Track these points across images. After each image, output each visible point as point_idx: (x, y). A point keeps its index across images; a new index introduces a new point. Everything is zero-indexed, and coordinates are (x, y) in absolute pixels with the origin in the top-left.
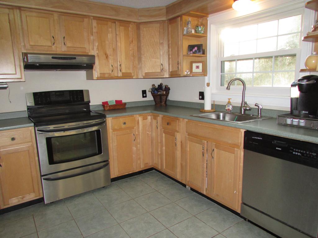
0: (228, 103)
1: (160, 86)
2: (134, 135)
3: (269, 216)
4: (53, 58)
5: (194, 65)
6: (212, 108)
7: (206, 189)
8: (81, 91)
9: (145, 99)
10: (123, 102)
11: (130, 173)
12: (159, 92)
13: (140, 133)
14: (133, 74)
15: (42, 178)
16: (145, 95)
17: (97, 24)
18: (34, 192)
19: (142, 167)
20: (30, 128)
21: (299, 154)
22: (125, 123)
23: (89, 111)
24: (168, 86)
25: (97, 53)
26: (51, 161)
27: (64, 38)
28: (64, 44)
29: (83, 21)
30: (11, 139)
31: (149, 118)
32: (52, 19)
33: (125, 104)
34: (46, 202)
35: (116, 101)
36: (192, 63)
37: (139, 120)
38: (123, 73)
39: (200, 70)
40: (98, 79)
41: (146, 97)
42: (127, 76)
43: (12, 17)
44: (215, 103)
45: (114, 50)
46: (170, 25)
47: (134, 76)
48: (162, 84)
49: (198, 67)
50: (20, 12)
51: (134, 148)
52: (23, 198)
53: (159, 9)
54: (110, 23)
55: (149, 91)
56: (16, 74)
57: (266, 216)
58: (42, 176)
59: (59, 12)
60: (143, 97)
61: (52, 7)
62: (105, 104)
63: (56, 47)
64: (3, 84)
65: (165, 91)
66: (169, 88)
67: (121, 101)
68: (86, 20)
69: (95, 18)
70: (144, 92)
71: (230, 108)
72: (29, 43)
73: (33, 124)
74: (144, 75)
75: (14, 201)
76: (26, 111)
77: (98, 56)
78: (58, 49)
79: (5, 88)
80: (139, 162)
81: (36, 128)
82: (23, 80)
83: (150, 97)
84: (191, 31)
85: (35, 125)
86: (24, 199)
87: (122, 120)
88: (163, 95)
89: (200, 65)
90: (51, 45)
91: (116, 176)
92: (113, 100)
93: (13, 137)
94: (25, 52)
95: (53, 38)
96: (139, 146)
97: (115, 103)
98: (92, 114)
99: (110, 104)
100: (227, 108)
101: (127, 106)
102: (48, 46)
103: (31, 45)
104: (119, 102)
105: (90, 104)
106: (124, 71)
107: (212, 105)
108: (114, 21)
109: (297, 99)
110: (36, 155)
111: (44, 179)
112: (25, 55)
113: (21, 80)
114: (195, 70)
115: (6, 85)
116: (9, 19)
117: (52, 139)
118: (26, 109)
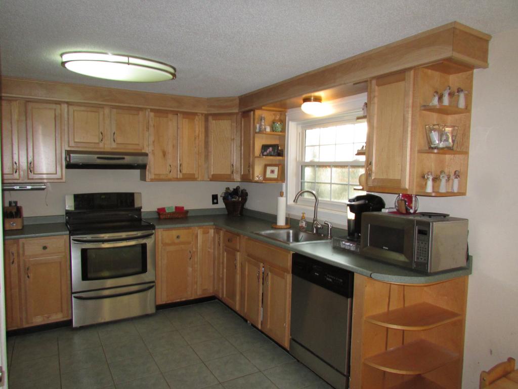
0: (302, 218)
1: (236, 191)
2: (190, 252)
3: (312, 353)
4: (98, 158)
5: (269, 169)
6: (287, 223)
7: (262, 322)
8: (132, 195)
9: (215, 206)
10: (185, 209)
11: (184, 300)
12: (233, 198)
13: (198, 250)
14: (196, 176)
15: (73, 295)
16: (215, 201)
17: (155, 116)
18: (62, 312)
19: (199, 294)
20: (65, 236)
21: (331, 280)
22: (178, 237)
23: (140, 220)
24: (246, 190)
25: (153, 151)
26: (85, 276)
27: (114, 134)
28: (114, 140)
29: (138, 114)
30: (42, 248)
31: (212, 231)
32: (102, 113)
33: (187, 212)
34: (74, 325)
35: (176, 208)
36: (266, 166)
37: (197, 234)
38: (183, 174)
39: (275, 176)
40: (152, 180)
41: (217, 203)
42: (190, 178)
43: (58, 111)
44: (290, 217)
45: (173, 146)
46: (243, 120)
47: (198, 178)
48: (239, 188)
49: (272, 172)
50: (68, 107)
51: (190, 269)
52: (48, 318)
53: (230, 99)
54: (170, 116)
55: (221, 196)
56: (56, 174)
57: (310, 354)
58: (72, 293)
59: (111, 105)
60: (214, 203)
61: (102, 101)
62: (161, 211)
63: (104, 144)
64: (42, 184)
65: (241, 197)
66: (247, 193)
67: (183, 207)
68: (141, 113)
69: (152, 110)
70: (215, 197)
71: (304, 224)
72: (74, 140)
73: (68, 232)
74: (211, 177)
75: (39, 320)
76: (64, 215)
77: (154, 154)
78: (106, 146)
79: (43, 189)
80: (195, 287)
81: (72, 238)
82: (64, 180)
83: (221, 205)
84: (265, 129)
85: (70, 233)
86: (50, 318)
87: (174, 233)
88: (238, 202)
89: (276, 169)
90: (98, 142)
91: (164, 303)
92: (172, 207)
93: (44, 245)
94: (69, 149)
95: (102, 134)
96: (196, 266)
97: (174, 210)
98: (143, 223)
99: (167, 211)
100: (300, 225)
101: (189, 215)
102: (95, 143)
103: (77, 142)
104: (179, 210)
105: (142, 210)
106: (184, 171)
107: (287, 219)
108: (176, 113)
109: (353, 220)
110: (68, 268)
111: (74, 297)
112: (68, 153)
113: (61, 181)
114: (269, 175)
115: (45, 186)
116: (55, 114)
117: (88, 251)
118: (64, 214)
